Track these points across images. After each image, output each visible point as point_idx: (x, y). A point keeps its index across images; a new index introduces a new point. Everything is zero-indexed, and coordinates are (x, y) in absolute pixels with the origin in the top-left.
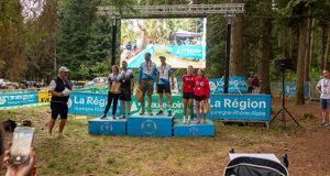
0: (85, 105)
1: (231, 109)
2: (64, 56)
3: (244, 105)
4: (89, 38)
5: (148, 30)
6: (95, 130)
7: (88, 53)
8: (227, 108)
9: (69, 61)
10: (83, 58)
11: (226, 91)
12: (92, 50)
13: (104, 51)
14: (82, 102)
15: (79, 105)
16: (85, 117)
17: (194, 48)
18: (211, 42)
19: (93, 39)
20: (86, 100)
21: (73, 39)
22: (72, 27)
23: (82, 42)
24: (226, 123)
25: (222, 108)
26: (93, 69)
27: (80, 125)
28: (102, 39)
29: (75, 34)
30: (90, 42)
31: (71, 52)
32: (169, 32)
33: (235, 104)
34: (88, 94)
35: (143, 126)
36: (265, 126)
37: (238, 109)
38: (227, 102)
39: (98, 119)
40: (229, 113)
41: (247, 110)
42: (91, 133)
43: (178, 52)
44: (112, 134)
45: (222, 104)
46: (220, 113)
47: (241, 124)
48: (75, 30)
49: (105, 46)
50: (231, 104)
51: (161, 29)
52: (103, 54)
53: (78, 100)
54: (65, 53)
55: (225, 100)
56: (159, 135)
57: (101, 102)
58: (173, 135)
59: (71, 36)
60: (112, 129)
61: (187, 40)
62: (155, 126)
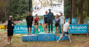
0: (20, 30)
1: (75, 30)
3: (79, 28)
5: (42, 2)
6: (25, 40)
7: (18, 11)
10: (16, 13)
12: (19, 10)
13: (24, 10)
14: (18, 29)
15: (17, 30)
16: (19, 34)
17: (59, 8)
18: (65, 6)
20: (20, 28)
21: (12, 6)
23: (16, 8)
24: (73, 35)
26: (21, 17)
27: (18, 38)
28: (23, 6)
29: (13, 5)
30: (19, 7)
31: (11, 11)
32: (50, 2)
33: (76, 28)
34: (21, 26)
36: (86, 35)
37: (77, 29)
38: (73, 27)
39: (26, 35)
41: (80, 30)
42: (23, 41)
43: (54, 10)
44: (31, 41)
45: (71, 28)
46: (71, 31)
47: (78, 35)
48: (13, 3)
49: (24, 9)
50: (74, 28)
51: (47, 1)
52: (24, 11)
53: (17, 28)
54: (9, 11)
55: (72, 26)
56: (50, 40)
57: (26, 29)
58: (55, 40)
59: (12, 5)
60: (31, 39)
61: (57, 5)
62: (49, 37)
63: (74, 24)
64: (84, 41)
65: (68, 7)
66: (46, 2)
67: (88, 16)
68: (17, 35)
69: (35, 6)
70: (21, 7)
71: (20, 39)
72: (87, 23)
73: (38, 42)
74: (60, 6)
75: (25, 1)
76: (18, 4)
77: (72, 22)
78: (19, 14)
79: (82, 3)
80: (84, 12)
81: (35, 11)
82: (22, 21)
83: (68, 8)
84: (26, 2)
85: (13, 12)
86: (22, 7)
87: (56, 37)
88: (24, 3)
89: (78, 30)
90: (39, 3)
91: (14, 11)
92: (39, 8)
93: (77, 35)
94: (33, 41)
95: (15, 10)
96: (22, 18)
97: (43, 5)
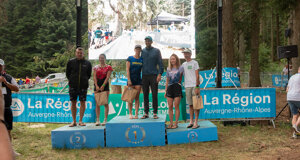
0: (44, 110)
1: (232, 106)
2: (6, 48)
3: (246, 101)
4: (38, 26)
5: (124, 13)
6: (62, 144)
7: (39, 44)
8: (227, 105)
9: (13, 55)
10: (33, 50)
11: (219, 85)
12: (43, 40)
13: (59, 41)
15: (35, 111)
16: (43, 125)
17: (181, 35)
18: (199, 27)
19: (45, 27)
20: (44, 103)
21: (18, 27)
22: (16, 12)
23: (30, 31)
24: (226, 123)
25: (221, 105)
26: (49, 62)
27: (38, 136)
28: (57, 27)
29: (21, 20)
30: (40, 30)
31: (15, 43)
32: (150, 14)
33: (236, 100)
34: (48, 96)
35: (127, 134)
36: (270, 124)
37: (239, 106)
38: (226, 98)
39: (65, 128)
40: (229, 111)
41: (250, 106)
43: (162, 39)
44: (85, 147)
45: (221, 101)
46: (218, 111)
47: (243, 124)
48: (21, 16)
49: (60, 35)
50: (231, 100)
51: (140, 11)
52: (58, 45)
53: (33, 103)
54: (8, 45)
55: (224, 96)
56: (150, 145)
57: (67, 104)
58: (166, 143)
59: (16, 24)
60: (85, 140)
61: (173, 24)
62: (144, 133)
63: (231, 89)
64: (264, 143)
65: (208, 29)
66: (137, 12)
67: (274, 60)
68: (33, 126)
69: (99, 25)
70: (47, 31)
71: (45, 142)
72: (274, 83)
73: (107, 151)
74: (182, 28)
75: (63, 10)
76: (39, 18)
77: (223, 82)
78: (40, 52)
79: (255, 16)
80: (263, 49)
81: (97, 44)
82: (54, 76)
83: (208, 35)
84: (67, 13)
85: (21, 47)
86: (53, 30)
87: (169, 131)
88: (59, 15)
89: (241, 107)
90: (111, 18)
91: (23, 44)
92: (111, 33)
93: (239, 126)
94: (89, 149)
95: (27, 39)
96: (52, 67)
97: (124, 25)
